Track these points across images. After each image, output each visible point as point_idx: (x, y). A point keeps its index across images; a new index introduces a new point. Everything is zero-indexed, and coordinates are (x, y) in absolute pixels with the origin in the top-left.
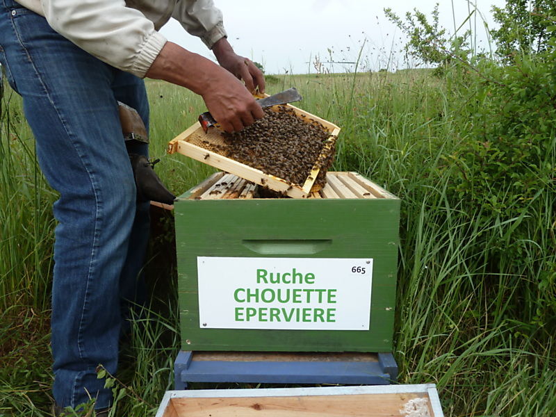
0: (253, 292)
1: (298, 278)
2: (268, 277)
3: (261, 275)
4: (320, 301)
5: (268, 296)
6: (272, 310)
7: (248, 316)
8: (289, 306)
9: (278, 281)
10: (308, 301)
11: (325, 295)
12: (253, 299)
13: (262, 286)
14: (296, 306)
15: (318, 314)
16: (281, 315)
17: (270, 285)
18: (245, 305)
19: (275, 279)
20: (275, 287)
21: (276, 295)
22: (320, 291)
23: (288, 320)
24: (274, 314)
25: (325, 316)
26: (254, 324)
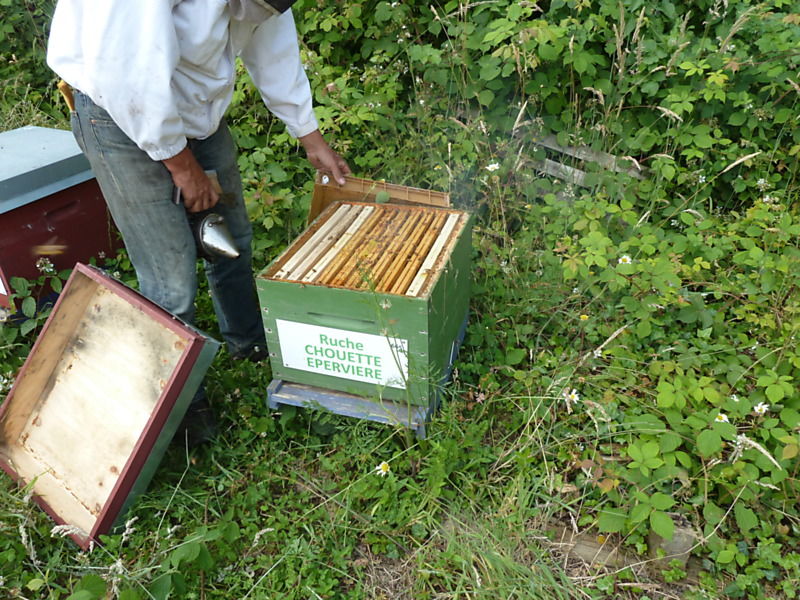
0: (318, 349)
1: (350, 345)
2: (328, 341)
3: (323, 338)
4: (369, 363)
5: (330, 353)
6: (334, 363)
7: (317, 365)
8: (346, 363)
9: (336, 344)
10: (360, 362)
11: (372, 360)
12: (319, 354)
13: (325, 346)
14: (351, 364)
15: (368, 372)
16: (341, 368)
17: (329, 346)
18: (314, 357)
19: (334, 342)
20: (335, 348)
21: (335, 354)
22: (369, 357)
23: (346, 372)
24: (336, 366)
25: (373, 374)
26: (321, 370)
